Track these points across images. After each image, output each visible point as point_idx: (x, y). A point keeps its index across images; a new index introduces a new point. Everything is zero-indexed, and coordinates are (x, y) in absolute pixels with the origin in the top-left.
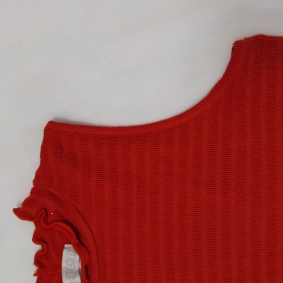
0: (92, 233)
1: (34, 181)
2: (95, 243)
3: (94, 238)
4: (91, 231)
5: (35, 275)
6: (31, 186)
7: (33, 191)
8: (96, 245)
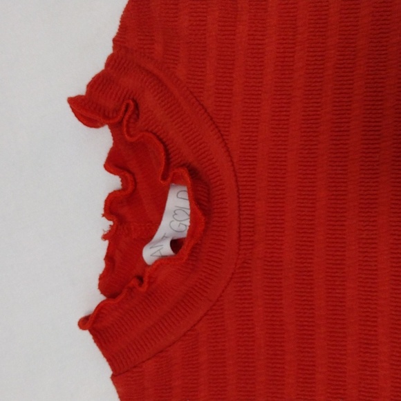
0: (230, 156)
1: (115, 40)
2: (235, 175)
3: (233, 165)
4: (228, 151)
5: (105, 237)
6: (108, 49)
7: (111, 61)
8: (237, 181)
